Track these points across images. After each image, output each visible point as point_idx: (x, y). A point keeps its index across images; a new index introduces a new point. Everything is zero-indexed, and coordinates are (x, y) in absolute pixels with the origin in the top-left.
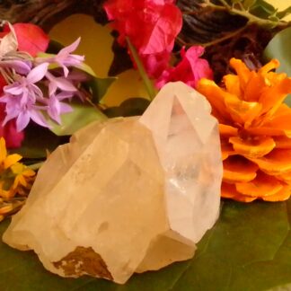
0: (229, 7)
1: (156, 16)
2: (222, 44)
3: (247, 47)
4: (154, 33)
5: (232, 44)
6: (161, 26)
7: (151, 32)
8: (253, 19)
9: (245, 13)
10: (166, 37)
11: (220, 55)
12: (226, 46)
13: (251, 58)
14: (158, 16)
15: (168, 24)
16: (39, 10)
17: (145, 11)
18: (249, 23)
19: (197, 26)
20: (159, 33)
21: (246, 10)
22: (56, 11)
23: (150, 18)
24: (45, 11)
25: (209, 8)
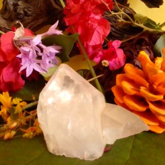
0: (133, 22)
1: (96, 25)
2: (129, 41)
3: (143, 44)
4: (94, 34)
5: (134, 42)
6: (99, 30)
7: (93, 33)
8: (146, 28)
9: (142, 25)
10: (101, 36)
11: (128, 47)
12: (131, 43)
13: (147, 49)
14: (97, 25)
15: (102, 30)
16: (29, 23)
17: (89, 22)
18: (144, 31)
19: (114, 32)
20: (98, 34)
21: (142, 23)
22: (38, 24)
23: (92, 26)
24: (32, 23)
25: (122, 22)
